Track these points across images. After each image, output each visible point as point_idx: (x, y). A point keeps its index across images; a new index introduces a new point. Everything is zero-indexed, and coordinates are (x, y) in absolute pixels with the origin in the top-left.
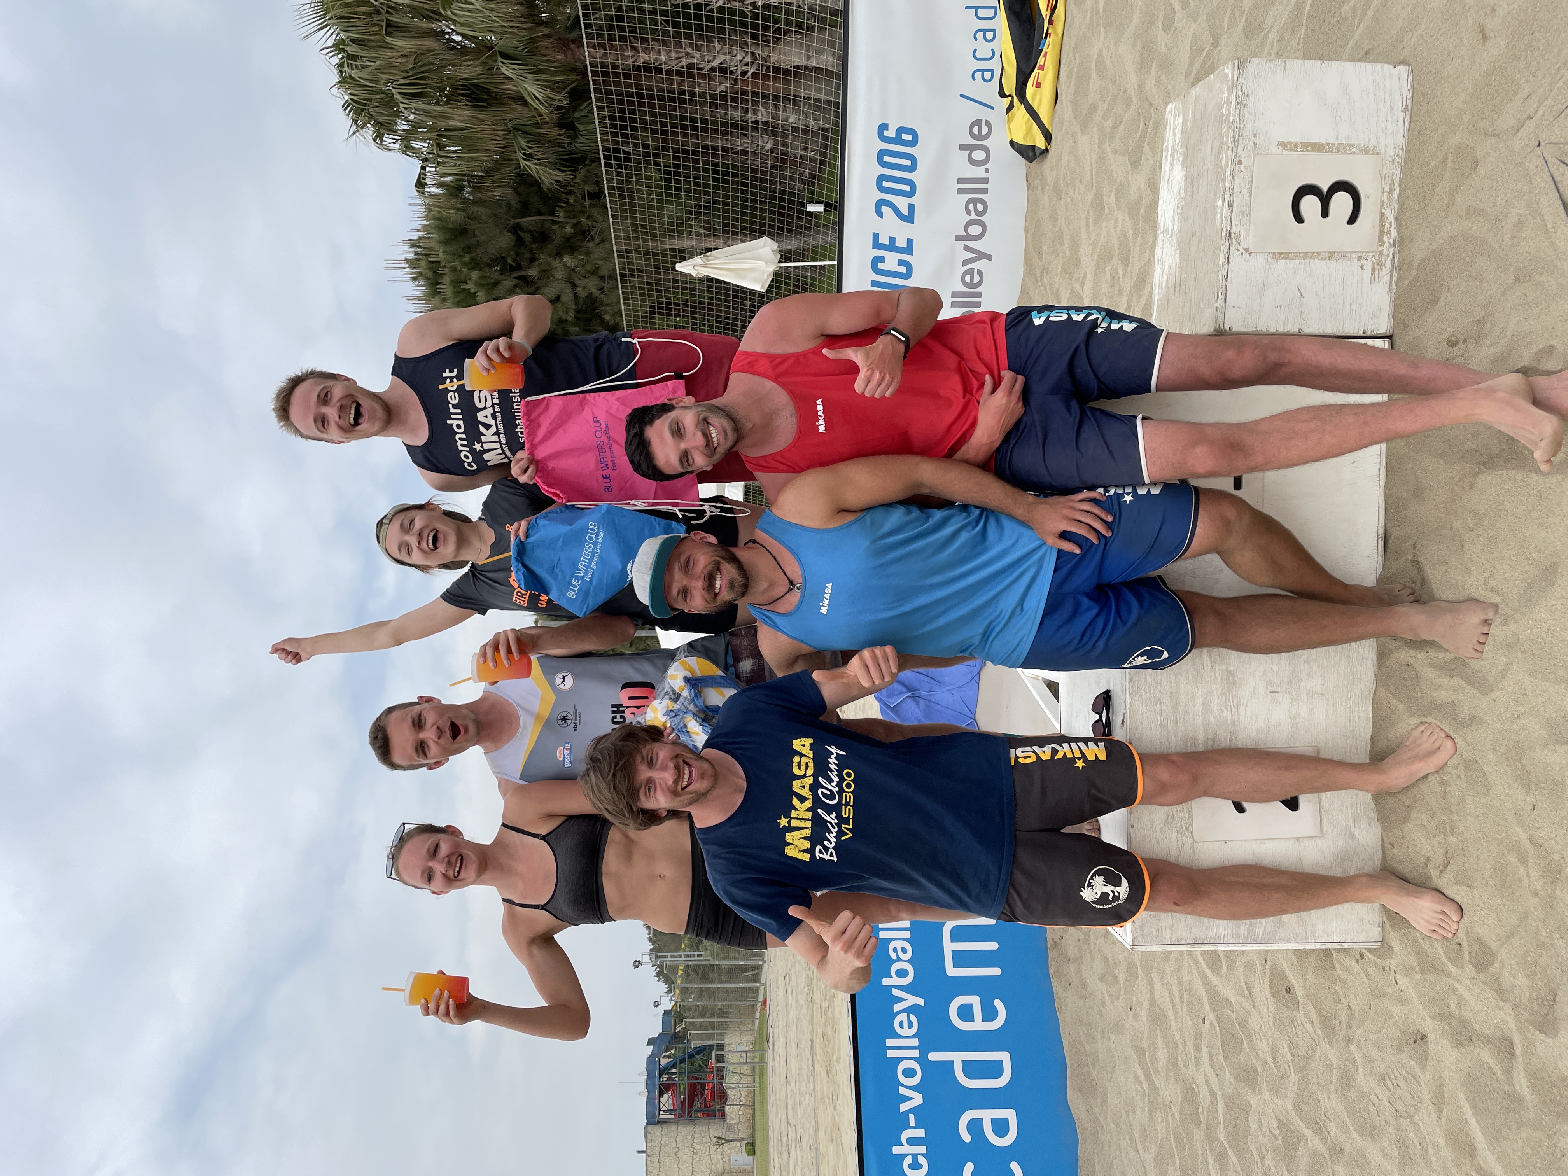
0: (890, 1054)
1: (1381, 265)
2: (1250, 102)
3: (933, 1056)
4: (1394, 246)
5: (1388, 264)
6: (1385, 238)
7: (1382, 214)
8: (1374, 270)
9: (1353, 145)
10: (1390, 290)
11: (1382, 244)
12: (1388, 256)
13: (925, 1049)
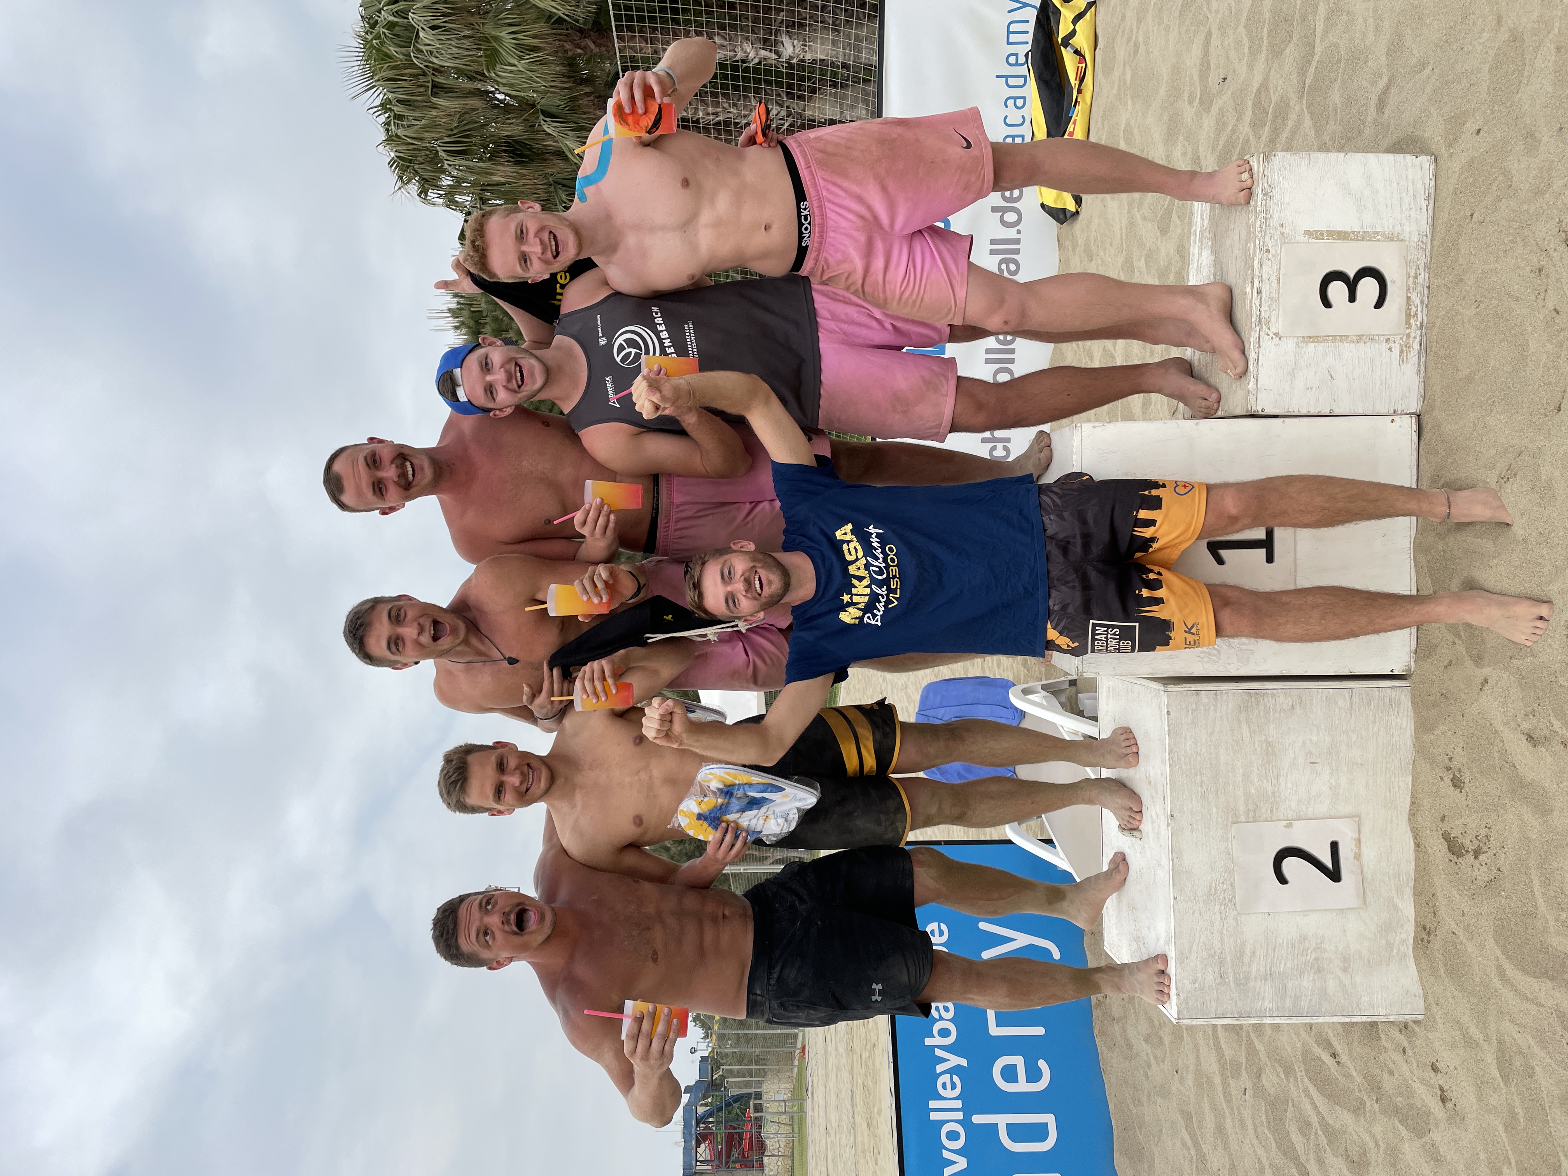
0: (934, 1116)
1: (1409, 347)
2: (1276, 192)
3: (977, 1119)
4: (1421, 328)
5: (1416, 346)
6: (1412, 321)
7: (1408, 298)
8: (1402, 352)
9: (1377, 233)
10: (1419, 371)
11: (1410, 326)
12: (1415, 338)
13: (969, 1110)
